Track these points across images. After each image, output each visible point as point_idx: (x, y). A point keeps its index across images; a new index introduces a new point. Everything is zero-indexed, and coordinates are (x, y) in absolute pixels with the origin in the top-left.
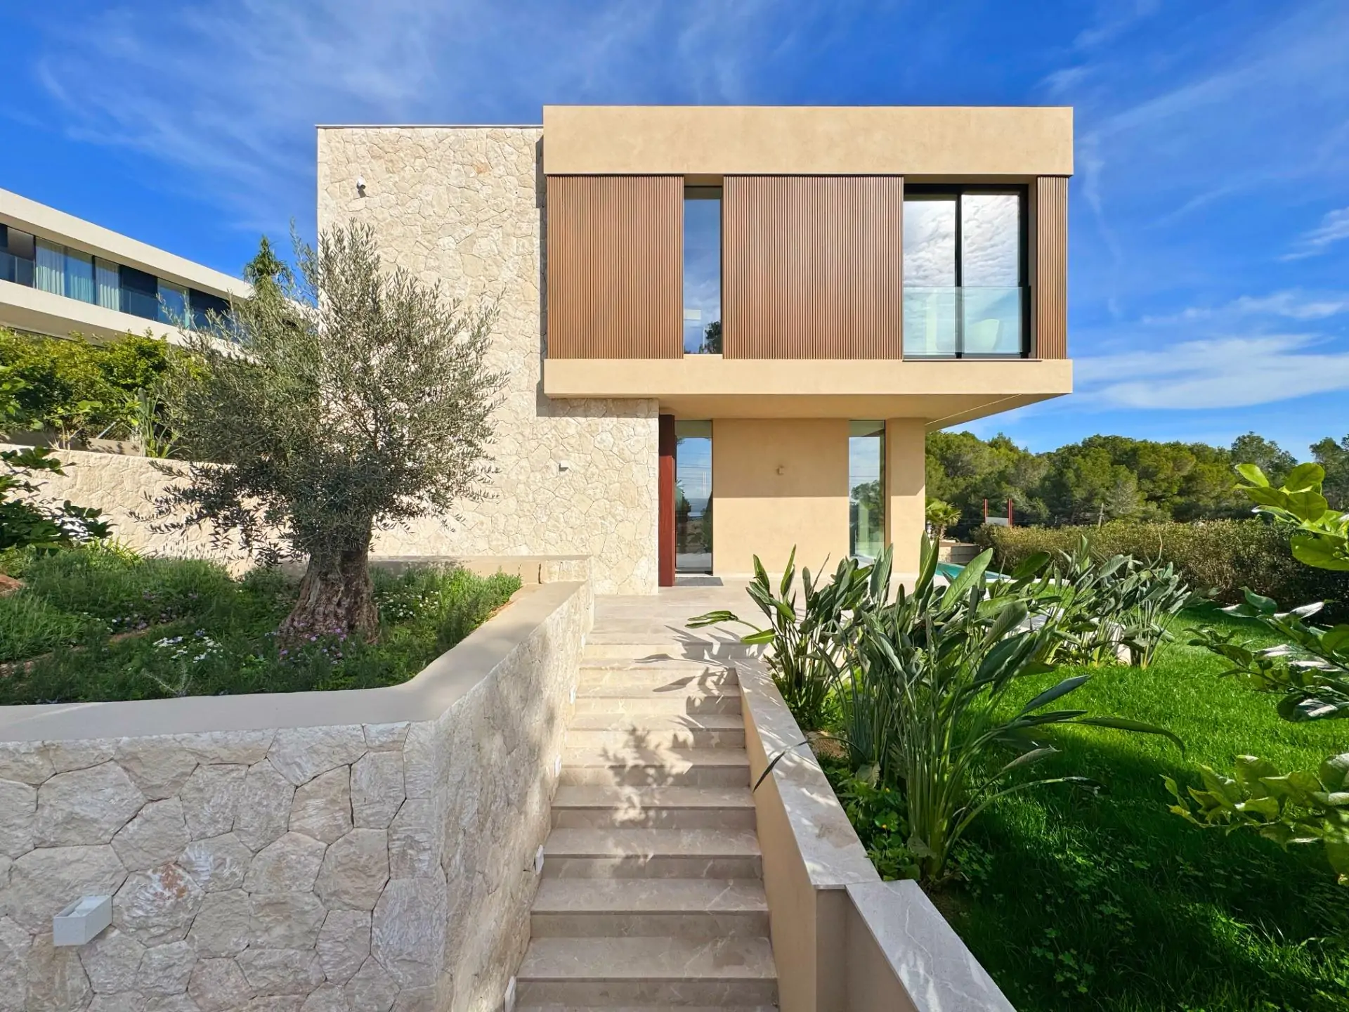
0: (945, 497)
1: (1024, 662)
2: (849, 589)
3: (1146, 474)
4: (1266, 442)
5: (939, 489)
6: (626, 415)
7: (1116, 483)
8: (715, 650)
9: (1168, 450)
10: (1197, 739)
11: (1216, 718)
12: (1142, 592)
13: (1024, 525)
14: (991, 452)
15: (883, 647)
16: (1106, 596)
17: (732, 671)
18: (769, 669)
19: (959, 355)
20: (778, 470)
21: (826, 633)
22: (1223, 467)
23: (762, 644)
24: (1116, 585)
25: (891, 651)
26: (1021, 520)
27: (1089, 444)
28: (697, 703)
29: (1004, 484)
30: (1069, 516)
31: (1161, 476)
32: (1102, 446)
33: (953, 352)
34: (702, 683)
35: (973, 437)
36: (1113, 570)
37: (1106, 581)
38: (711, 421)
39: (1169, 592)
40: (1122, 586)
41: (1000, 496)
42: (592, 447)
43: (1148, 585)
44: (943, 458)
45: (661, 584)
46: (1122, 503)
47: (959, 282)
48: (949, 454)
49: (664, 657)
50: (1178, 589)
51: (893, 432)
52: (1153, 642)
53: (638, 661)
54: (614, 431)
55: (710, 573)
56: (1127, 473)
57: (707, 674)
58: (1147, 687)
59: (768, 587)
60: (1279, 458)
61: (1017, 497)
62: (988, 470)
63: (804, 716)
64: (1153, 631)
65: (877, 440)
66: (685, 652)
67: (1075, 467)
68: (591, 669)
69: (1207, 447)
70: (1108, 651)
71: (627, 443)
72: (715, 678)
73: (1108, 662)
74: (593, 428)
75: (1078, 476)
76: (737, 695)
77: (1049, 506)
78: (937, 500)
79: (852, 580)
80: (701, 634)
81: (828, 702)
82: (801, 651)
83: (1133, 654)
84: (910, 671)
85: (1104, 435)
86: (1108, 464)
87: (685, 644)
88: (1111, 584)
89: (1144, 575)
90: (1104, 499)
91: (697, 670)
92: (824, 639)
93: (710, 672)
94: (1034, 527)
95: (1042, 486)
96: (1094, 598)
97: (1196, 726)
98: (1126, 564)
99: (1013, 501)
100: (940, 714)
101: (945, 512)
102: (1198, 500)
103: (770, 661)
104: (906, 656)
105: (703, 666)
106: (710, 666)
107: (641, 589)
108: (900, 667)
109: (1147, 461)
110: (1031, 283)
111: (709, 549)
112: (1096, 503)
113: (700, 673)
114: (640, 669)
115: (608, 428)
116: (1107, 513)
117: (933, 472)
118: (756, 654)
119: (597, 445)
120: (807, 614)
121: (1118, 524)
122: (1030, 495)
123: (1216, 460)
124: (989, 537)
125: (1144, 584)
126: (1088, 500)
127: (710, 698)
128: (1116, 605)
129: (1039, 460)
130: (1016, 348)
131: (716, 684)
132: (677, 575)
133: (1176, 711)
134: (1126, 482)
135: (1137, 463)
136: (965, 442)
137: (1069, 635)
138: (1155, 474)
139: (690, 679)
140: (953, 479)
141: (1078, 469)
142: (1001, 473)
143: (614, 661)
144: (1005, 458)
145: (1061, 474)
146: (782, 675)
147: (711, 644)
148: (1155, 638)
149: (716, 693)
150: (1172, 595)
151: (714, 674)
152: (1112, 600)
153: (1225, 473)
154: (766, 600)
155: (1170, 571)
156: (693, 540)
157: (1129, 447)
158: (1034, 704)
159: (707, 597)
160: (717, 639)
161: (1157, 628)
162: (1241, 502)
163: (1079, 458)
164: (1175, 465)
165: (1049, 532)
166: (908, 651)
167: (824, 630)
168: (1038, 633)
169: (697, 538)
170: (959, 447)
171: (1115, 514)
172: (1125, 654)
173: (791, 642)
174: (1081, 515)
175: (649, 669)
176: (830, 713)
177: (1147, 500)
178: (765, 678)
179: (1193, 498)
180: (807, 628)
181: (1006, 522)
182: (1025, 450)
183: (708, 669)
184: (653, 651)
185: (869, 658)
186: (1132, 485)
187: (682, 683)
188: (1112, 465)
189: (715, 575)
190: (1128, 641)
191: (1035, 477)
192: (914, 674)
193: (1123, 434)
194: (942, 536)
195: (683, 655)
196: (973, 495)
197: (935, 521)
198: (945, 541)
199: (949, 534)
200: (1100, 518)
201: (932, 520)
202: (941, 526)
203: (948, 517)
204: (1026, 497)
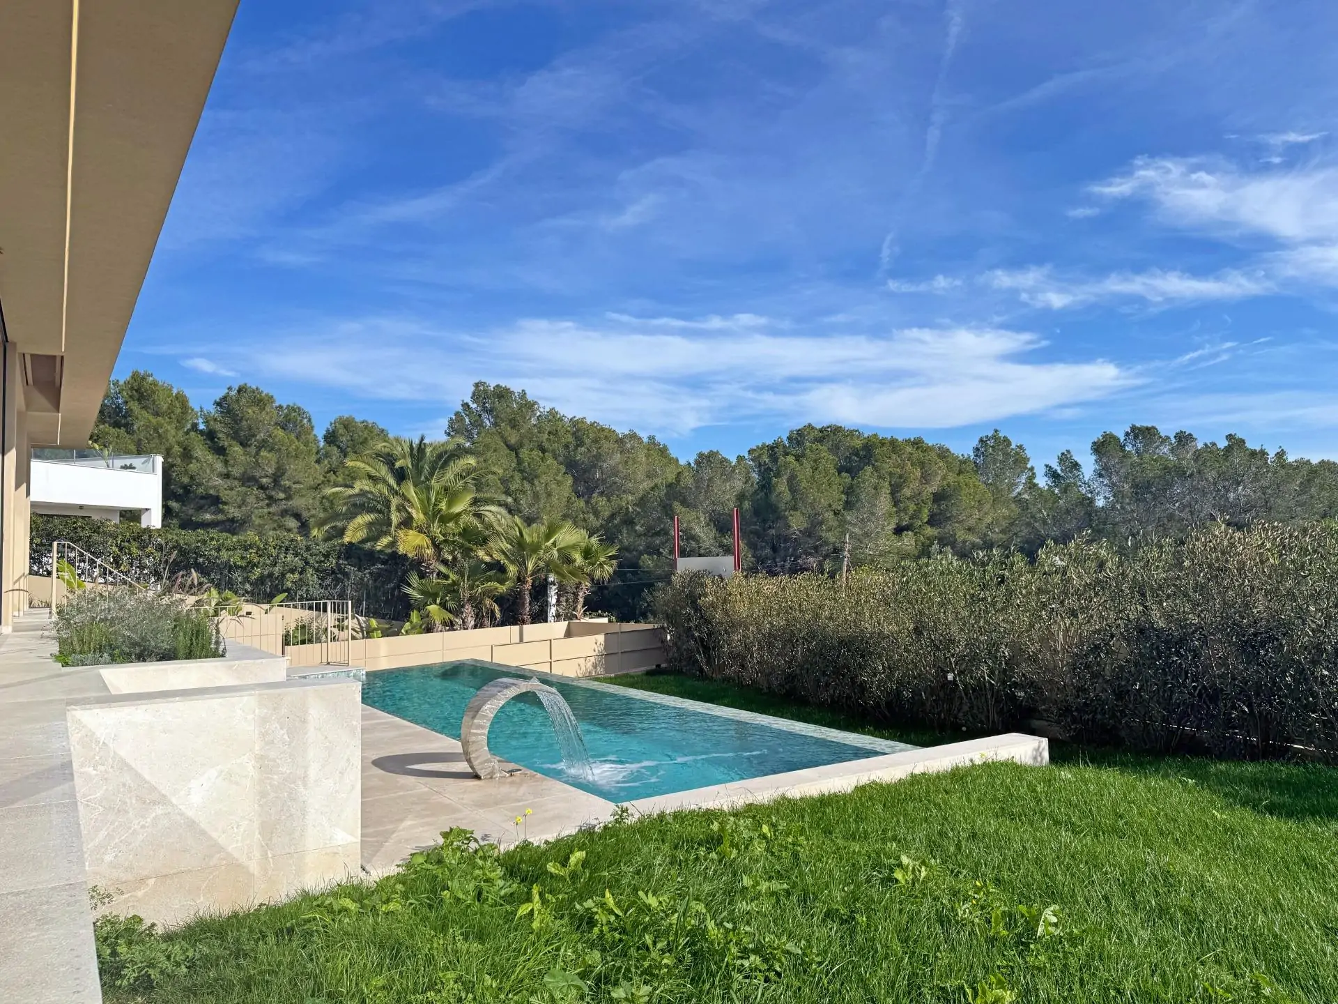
4: (1014, 446)
9: (910, 448)
22: (977, 480)
27: (798, 438)
29: (677, 506)
31: (907, 492)
32: (820, 441)
44: (571, 464)
46: (868, 535)
48: (580, 455)
56: (875, 479)
62: (647, 485)
67: (787, 474)
75: (793, 490)
77: (751, 546)
85: (819, 424)
86: (833, 471)
95: (739, 509)
101: (587, 553)
102: (954, 532)
112: (820, 538)
122: (720, 526)
123: (960, 470)
140: (588, 500)
141: (793, 477)
142: (671, 486)
145: (767, 487)
157: (858, 443)
163: (790, 461)
164: (922, 474)
170: (596, 441)
171: (859, 555)
174: (801, 559)
179: (948, 529)
188: (840, 472)
191: (727, 493)
194: (580, 608)
196: (625, 531)
197: (563, 576)
198: (587, 620)
199: (593, 607)
200: (845, 563)
201: (558, 573)
202: (578, 586)
203: (593, 565)
204: (714, 530)
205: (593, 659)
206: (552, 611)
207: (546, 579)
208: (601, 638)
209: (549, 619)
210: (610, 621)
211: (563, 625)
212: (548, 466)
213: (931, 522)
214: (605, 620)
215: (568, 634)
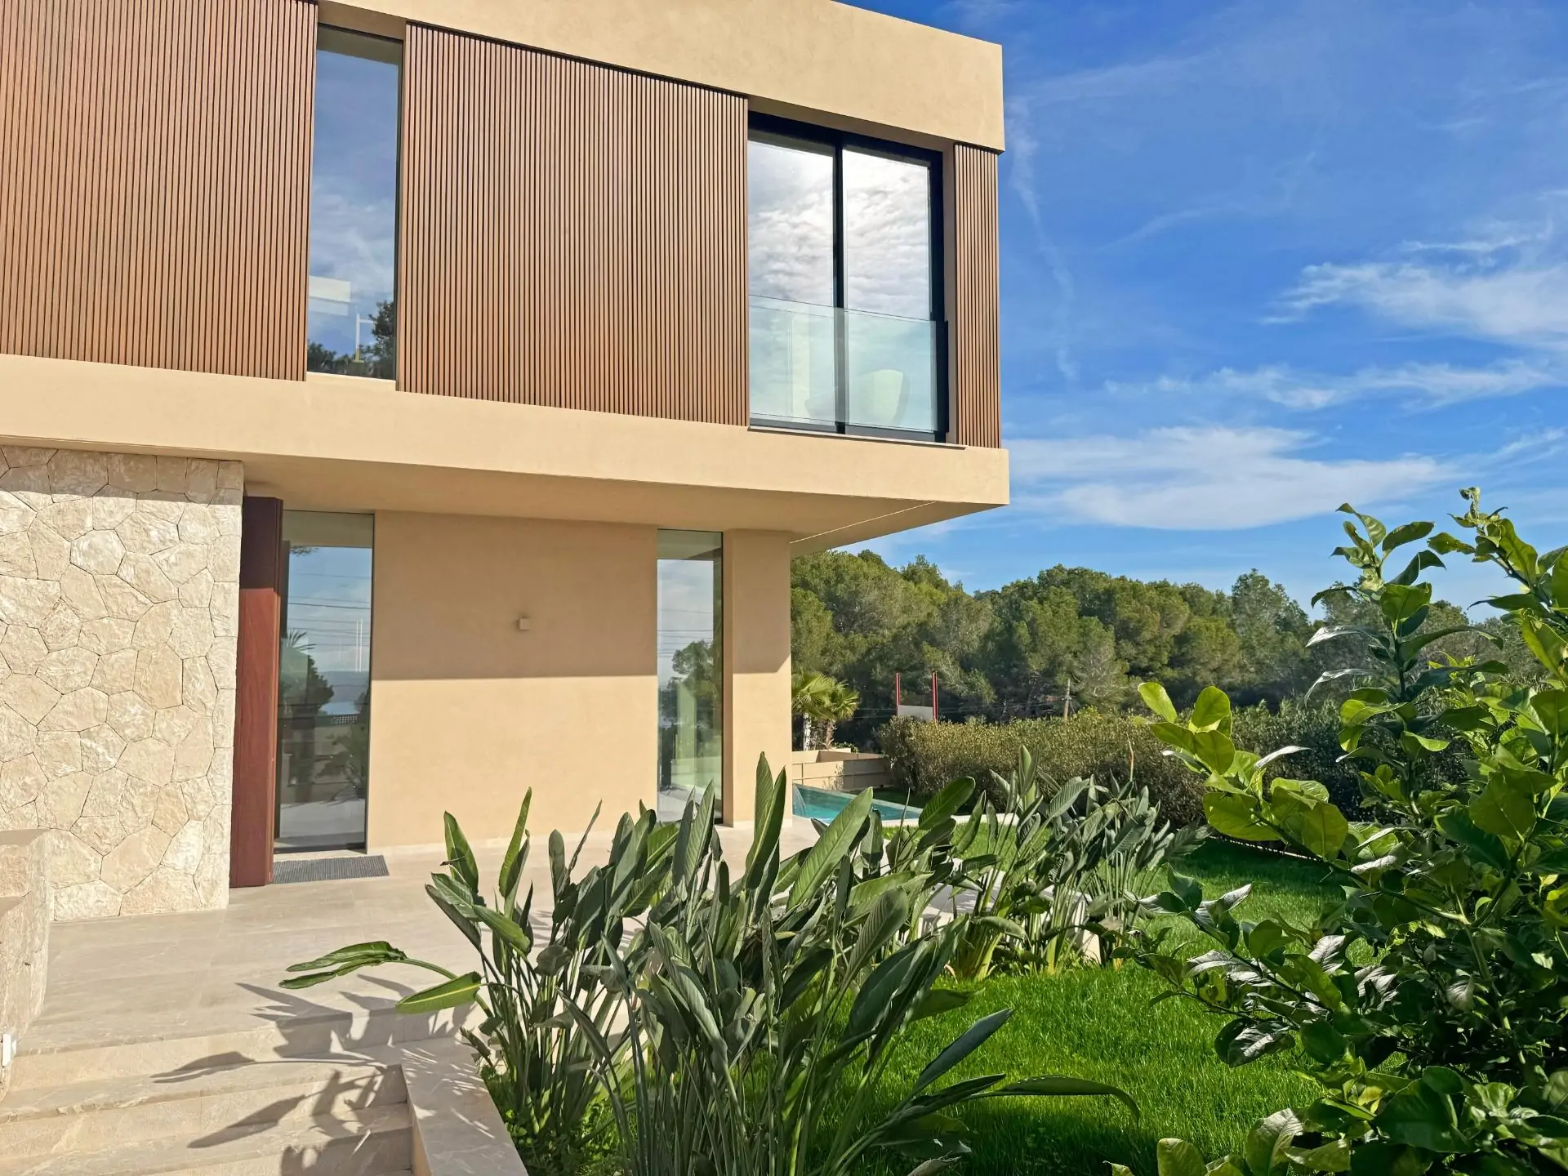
0: (835, 668)
1: (919, 994)
2: (637, 872)
3: (1126, 633)
4: (1271, 586)
5: (824, 653)
6: (158, 494)
7: (1086, 647)
8: (357, 1031)
9: (1153, 593)
10: (1179, 1083)
11: (1204, 1043)
12: (1109, 838)
13: (959, 719)
14: (906, 589)
15: (685, 994)
16: (1061, 847)
17: (395, 1073)
18: (476, 1059)
19: (841, 428)
20: (518, 623)
21: (591, 968)
22: (1223, 622)
23: (462, 1008)
24: (1072, 828)
25: (699, 1000)
26: (953, 709)
27: (1047, 579)
28: (309, 1158)
29: (926, 646)
30: (1022, 699)
31: (1147, 635)
32: (1066, 583)
33: (831, 420)
34: (322, 1111)
35: (878, 561)
36: (1069, 804)
37: (1060, 821)
38: (372, 514)
39: (1146, 836)
40: (1082, 831)
41: (921, 666)
42: (64, 563)
43: (1118, 824)
44: (831, 600)
45: (234, 883)
46: (1094, 679)
47: (839, 301)
48: (840, 591)
49: (232, 1060)
50: (1156, 830)
51: (735, 553)
52: (1128, 922)
53: (163, 1078)
54: (127, 530)
55: (361, 846)
56: (1100, 629)
57: (335, 1086)
58: (1118, 1002)
59: (473, 882)
60: (1287, 609)
61: (944, 667)
62: (902, 620)
63: (546, 1150)
64: (1127, 902)
65: (708, 566)
66: (283, 1042)
67: (1029, 617)
68: (27, 1117)
69: (1202, 590)
70: (1069, 943)
71: (161, 557)
72: (353, 1095)
73: (1069, 963)
74: (70, 519)
75: (1033, 633)
76: (403, 1125)
77: (996, 684)
78: (820, 675)
79: (643, 853)
80: (325, 996)
81: (595, 1113)
82: (541, 1012)
83: (1102, 943)
84: (734, 1036)
85: (1068, 566)
86: (1074, 614)
87: (282, 1024)
88: (1068, 826)
89: (1111, 810)
90: (1070, 673)
91: (312, 1078)
92: (587, 982)
93: (343, 1080)
94: (972, 720)
95: (983, 648)
96: (1044, 854)
97: (1176, 1062)
98: (1085, 792)
99: (941, 675)
100: (786, 1115)
101: (834, 697)
102: (1195, 674)
103: (474, 1041)
104: (725, 1007)
105: (326, 1069)
106: (339, 1067)
107: (182, 898)
108: (715, 1031)
109: (1125, 611)
110: (949, 317)
111: (362, 792)
112: (1060, 679)
113: (318, 1086)
114: (167, 1098)
115: (110, 521)
116: (1075, 695)
117: (814, 623)
118: (450, 1026)
119: (80, 561)
120: (555, 930)
121: (1091, 716)
122: (966, 664)
123: (1214, 611)
124: (904, 743)
125: (1112, 825)
126: (1049, 673)
127: (341, 1143)
128: (1076, 862)
129: (978, 605)
130: (928, 424)
131: (355, 1107)
132: (278, 858)
133: (1154, 1038)
134: (1100, 645)
135: (1114, 614)
136: (865, 569)
137: (1010, 923)
138: (1138, 631)
139: (292, 1104)
140: (846, 636)
141: (1034, 620)
142: (922, 625)
143: (93, 1087)
144: (927, 600)
145: (1010, 629)
146: (502, 1069)
147: (348, 1017)
148: (1131, 914)
149: (353, 1127)
150: (1149, 841)
151: (351, 1085)
152: (1070, 855)
153: (1226, 630)
154: (466, 909)
155: (1145, 801)
156: (328, 771)
157: (1101, 586)
158: (933, 1072)
159: (347, 905)
160: (363, 1002)
161: (1131, 897)
162: (1247, 676)
163: (1034, 603)
164: (1163, 618)
165: (993, 731)
166: (730, 997)
167: (587, 962)
168: (941, 937)
169: (335, 767)
170: (855, 578)
171: (1086, 697)
172: (1092, 946)
173: (521, 995)
174: (1040, 699)
175: (189, 1095)
176: (598, 1136)
177: (1129, 674)
178: (467, 1081)
179: (1188, 672)
180: (554, 959)
181: (928, 713)
182: (959, 587)
183: (337, 1075)
184: (201, 1049)
185: (660, 1019)
186: (1107, 650)
187: (268, 1117)
188: (1080, 615)
189: (372, 851)
190: (1093, 923)
191: (974, 632)
192: (740, 1042)
193: (1095, 567)
194: (828, 740)
195: (278, 1050)
196: (878, 665)
197: (816, 714)
198: (834, 749)
199: (840, 738)
200: (1067, 705)
201: (811, 712)
202: (827, 722)
203: (838, 706)
204: (959, 669)
205: (835, 779)
206: (807, 741)
207: (802, 717)
208: (841, 764)
209: (805, 747)
210: (852, 751)
211: (815, 753)
212: (810, 603)
213: (1172, 663)
214: (848, 750)
215: (819, 760)
